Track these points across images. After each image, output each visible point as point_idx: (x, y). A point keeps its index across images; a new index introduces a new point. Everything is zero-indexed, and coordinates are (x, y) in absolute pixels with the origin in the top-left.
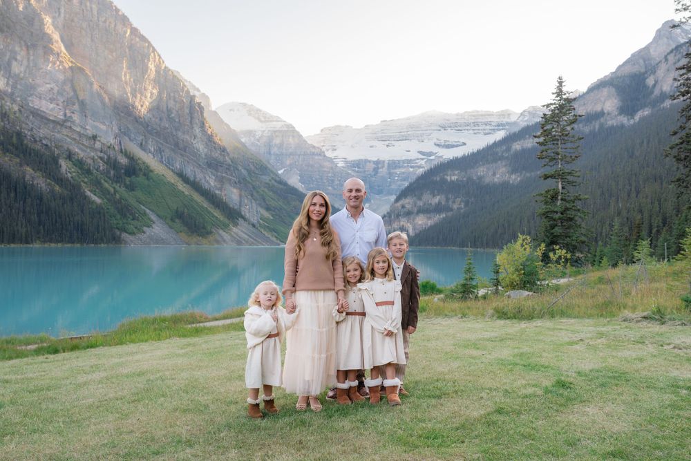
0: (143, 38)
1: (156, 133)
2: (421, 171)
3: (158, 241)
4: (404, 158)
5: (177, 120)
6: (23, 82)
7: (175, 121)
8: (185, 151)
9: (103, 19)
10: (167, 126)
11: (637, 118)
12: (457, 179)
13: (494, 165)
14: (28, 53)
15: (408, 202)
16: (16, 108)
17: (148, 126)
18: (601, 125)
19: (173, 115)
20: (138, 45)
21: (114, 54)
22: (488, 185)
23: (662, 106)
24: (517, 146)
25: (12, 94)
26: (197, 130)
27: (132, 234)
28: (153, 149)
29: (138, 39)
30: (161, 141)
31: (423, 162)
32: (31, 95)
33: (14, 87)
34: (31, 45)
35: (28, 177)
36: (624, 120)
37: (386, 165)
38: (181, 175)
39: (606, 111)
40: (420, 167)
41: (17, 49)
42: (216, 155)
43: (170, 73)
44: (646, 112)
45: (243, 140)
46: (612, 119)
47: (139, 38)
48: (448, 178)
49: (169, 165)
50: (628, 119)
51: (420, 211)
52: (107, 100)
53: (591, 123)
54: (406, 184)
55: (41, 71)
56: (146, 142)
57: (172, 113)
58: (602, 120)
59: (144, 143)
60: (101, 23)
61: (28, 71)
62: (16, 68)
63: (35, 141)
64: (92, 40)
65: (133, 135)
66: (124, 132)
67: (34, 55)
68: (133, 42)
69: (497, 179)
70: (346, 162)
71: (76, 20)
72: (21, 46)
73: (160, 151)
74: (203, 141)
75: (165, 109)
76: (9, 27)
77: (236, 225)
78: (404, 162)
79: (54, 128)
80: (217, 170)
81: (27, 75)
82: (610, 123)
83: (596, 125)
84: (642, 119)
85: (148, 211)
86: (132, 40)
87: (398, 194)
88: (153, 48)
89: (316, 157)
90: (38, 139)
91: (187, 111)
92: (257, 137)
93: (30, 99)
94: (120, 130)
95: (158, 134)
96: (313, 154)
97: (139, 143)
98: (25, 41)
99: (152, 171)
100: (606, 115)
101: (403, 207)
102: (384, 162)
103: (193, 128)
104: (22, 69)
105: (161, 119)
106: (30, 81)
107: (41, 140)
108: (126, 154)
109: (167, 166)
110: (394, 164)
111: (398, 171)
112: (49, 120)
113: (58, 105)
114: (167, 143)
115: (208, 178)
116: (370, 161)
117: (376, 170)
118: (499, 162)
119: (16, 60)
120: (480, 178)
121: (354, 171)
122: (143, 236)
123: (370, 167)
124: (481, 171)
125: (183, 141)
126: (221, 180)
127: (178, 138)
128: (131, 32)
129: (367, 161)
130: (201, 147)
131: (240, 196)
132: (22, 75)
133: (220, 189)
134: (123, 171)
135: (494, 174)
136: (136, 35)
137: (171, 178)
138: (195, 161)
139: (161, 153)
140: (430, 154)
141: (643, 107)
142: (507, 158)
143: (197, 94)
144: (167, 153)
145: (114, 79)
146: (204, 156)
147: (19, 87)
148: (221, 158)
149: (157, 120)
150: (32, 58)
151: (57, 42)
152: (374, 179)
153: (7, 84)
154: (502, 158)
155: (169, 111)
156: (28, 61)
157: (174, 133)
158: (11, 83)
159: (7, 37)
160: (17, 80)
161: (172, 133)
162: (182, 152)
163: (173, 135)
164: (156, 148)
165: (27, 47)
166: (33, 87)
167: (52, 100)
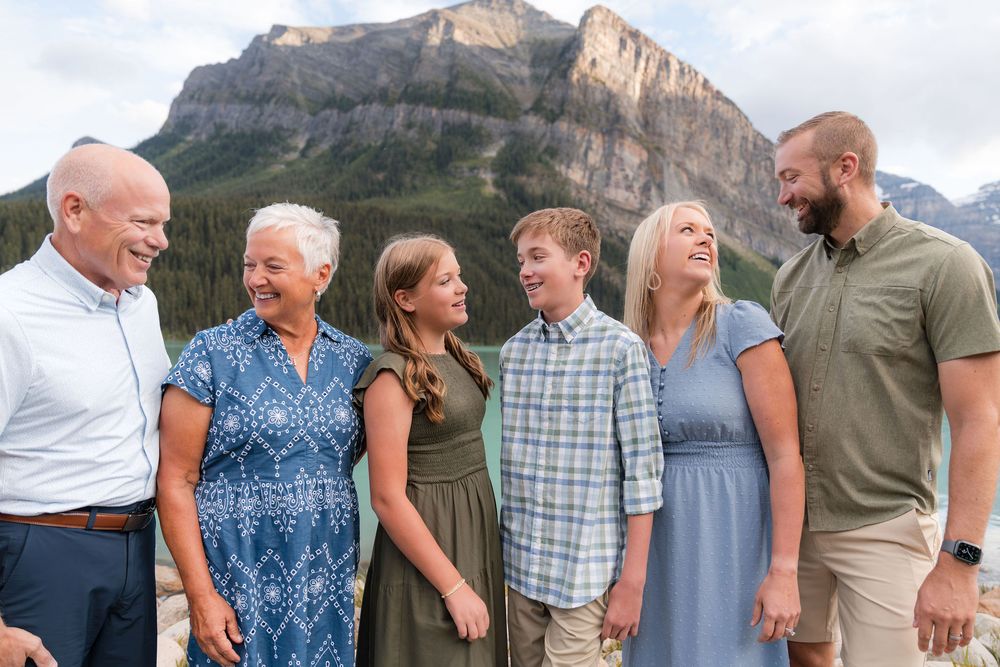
0: (728, 102)
6: (599, 172)
7: (766, 196)
8: (781, 232)
10: (757, 202)
14: (604, 142)
16: (592, 201)
17: (733, 205)
19: (764, 189)
20: (720, 110)
21: (693, 125)
25: (589, 186)
28: (740, 233)
29: (720, 103)
30: (750, 222)
32: (607, 185)
33: (591, 179)
34: (607, 130)
35: (603, 274)
38: (776, 262)
41: (593, 137)
43: (759, 137)
47: (723, 101)
49: (759, 250)
52: (685, 180)
55: (616, 157)
56: (732, 225)
59: (729, 226)
61: (603, 159)
62: (594, 158)
63: (611, 235)
64: (669, 114)
67: (609, 141)
68: (716, 107)
71: (651, 94)
72: (597, 135)
73: (749, 234)
75: (754, 182)
76: (585, 116)
79: (630, 219)
81: (603, 164)
86: (713, 105)
88: (738, 109)
89: (972, 227)
90: (613, 232)
93: (606, 190)
95: (745, 214)
96: (967, 223)
97: (724, 226)
98: (600, 128)
99: (739, 259)
104: (598, 158)
105: (750, 196)
106: (605, 170)
107: (617, 234)
109: (756, 251)
112: (623, 210)
113: (633, 192)
114: (756, 223)
119: (592, 149)
125: (778, 219)
127: (771, 216)
128: (714, 97)
136: (718, 99)
137: (763, 266)
138: (793, 243)
139: (750, 237)
145: (692, 155)
147: (595, 178)
149: (745, 198)
150: (607, 144)
151: (632, 122)
153: (584, 177)
155: (760, 184)
156: (604, 149)
157: (767, 210)
158: (587, 175)
159: (583, 127)
160: (592, 171)
161: (763, 210)
162: (777, 234)
163: (765, 213)
164: (744, 231)
165: (603, 134)
166: (608, 177)
167: (629, 188)
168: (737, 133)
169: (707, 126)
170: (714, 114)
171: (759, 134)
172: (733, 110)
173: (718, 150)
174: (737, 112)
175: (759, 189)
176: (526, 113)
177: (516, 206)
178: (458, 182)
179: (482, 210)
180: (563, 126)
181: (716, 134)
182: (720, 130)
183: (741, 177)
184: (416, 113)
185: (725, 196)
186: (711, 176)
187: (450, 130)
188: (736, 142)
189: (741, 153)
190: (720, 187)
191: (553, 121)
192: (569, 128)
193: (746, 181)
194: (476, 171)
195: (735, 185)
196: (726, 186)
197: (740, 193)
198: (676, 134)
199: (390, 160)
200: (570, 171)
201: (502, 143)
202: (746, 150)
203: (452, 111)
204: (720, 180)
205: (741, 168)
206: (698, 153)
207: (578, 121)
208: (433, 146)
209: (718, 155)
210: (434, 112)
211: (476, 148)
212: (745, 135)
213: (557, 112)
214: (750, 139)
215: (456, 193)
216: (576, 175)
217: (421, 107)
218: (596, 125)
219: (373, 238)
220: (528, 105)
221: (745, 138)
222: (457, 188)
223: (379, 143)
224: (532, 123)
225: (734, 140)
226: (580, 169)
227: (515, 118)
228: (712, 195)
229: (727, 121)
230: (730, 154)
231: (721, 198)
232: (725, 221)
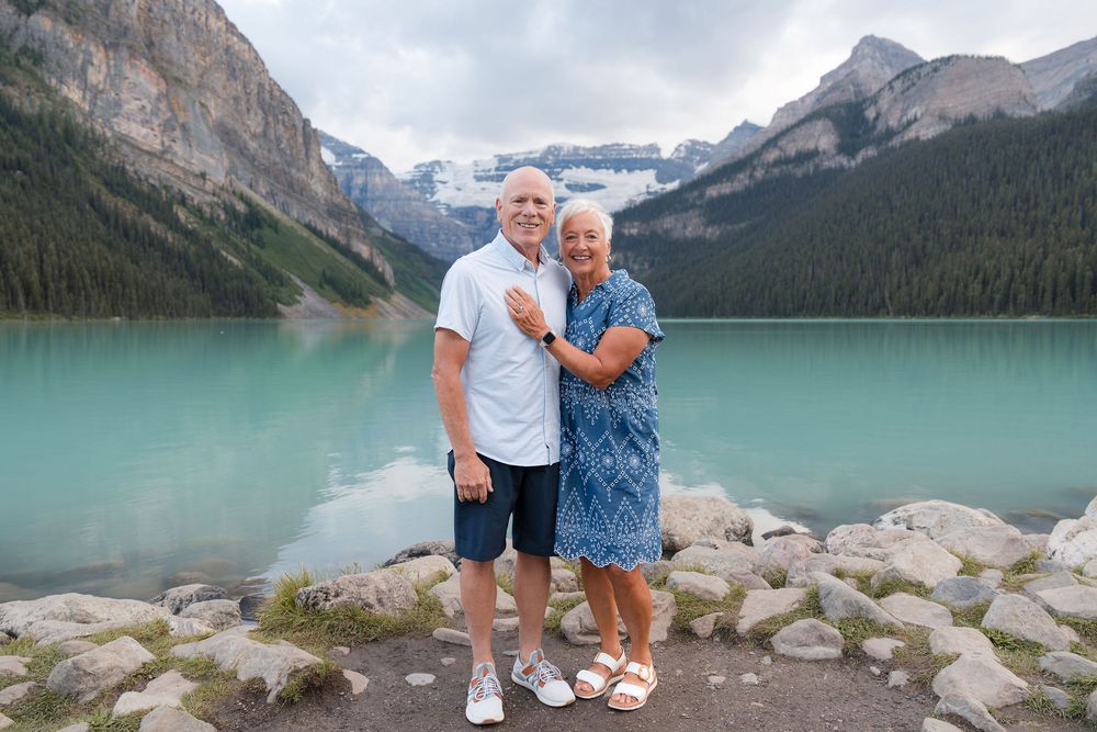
1: (265, 170)
5: (288, 152)
6: (104, 96)
7: (286, 155)
8: (302, 195)
9: (191, 9)
10: (277, 159)
11: (859, 158)
12: (639, 234)
13: (684, 215)
14: (107, 57)
17: (254, 160)
18: (817, 167)
19: (283, 146)
20: (237, 47)
21: (207, 59)
22: (677, 240)
23: (890, 144)
24: (712, 192)
25: (91, 113)
26: (314, 166)
28: (264, 191)
29: (235, 39)
30: (273, 181)
32: (116, 115)
33: (93, 103)
34: (110, 43)
36: (843, 160)
39: (820, 150)
41: (92, 49)
42: (339, 200)
43: (276, 87)
44: (871, 152)
46: (829, 159)
47: (238, 37)
48: (626, 232)
50: (849, 161)
53: (802, 163)
55: (127, 81)
56: (257, 181)
57: (281, 142)
58: (817, 160)
59: (254, 183)
60: (188, 15)
61: (108, 80)
62: (96, 77)
64: (179, 39)
65: (240, 173)
67: (115, 59)
68: (230, 43)
69: (689, 232)
71: (155, 9)
72: (97, 46)
73: (273, 194)
74: (321, 181)
75: (273, 137)
76: (78, 17)
79: (150, 162)
80: (340, 220)
81: (108, 87)
82: (827, 164)
83: (810, 167)
84: (866, 161)
86: (228, 40)
88: (256, 52)
91: (300, 140)
93: (115, 120)
95: (267, 171)
97: (249, 182)
98: (101, 38)
100: (821, 155)
103: (308, 163)
104: (101, 78)
105: (269, 151)
106: (113, 95)
112: (139, 149)
113: (152, 129)
114: (278, 182)
118: (691, 212)
119: (92, 64)
120: (667, 231)
124: (668, 222)
125: (298, 181)
127: (292, 177)
130: (318, 188)
131: (370, 251)
132: (101, 87)
133: (347, 241)
135: (685, 227)
136: (232, 33)
138: (314, 209)
139: (274, 197)
141: (865, 144)
142: (701, 206)
145: (209, 95)
146: (323, 202)
147: (99, 103)
148: (345, 205)
149: (265, 152)
150: (112, 63)
153: (84, 98)
154: (693, 207)
155: (278, 139)
156: (108, 66)
157: (287, 170)
158: (88, 97)
159: (77, 32)
160: (96, 93)
161: (283, 170)
162: (298, 196)
163: (285, 173)
164: (268, 190)
165: (106, 47)
166: (118, 104)
167: (145, 123)
168: (255, 79)
169: (223, 63)
170: (227, 49)
171: (275, 84)
172: (250, 51)
173: (234, 93)
174: (253, 54)
175: (278, 145)
181: (233, 75)
182: (237, 73)
183: (259, 130)
185: (246, 148)
186: (230, 123)
188: (254, 88)
189: (259, 103)
190: (241, 137)
192: (54, 27)
193: (265, 134)
195: (254, 136)
196: (246, 137)
197: (260, 146)
198: (188, 65)
202: (263, 100)
204: (240, 130)
205: (260, 118)
206: (214, 91)
207: (69, 22)
209: (236, 99)
212: (262, 82)
214: (267, 87)
216: (73, 93)
218: (95, 33)
221: (261, 85)
225: (252, 86)
226: (78, 87)
228: (233, 145)
229: (244, 62)
230: (248, 100)
231: (242, 151)
232: (249, 177)
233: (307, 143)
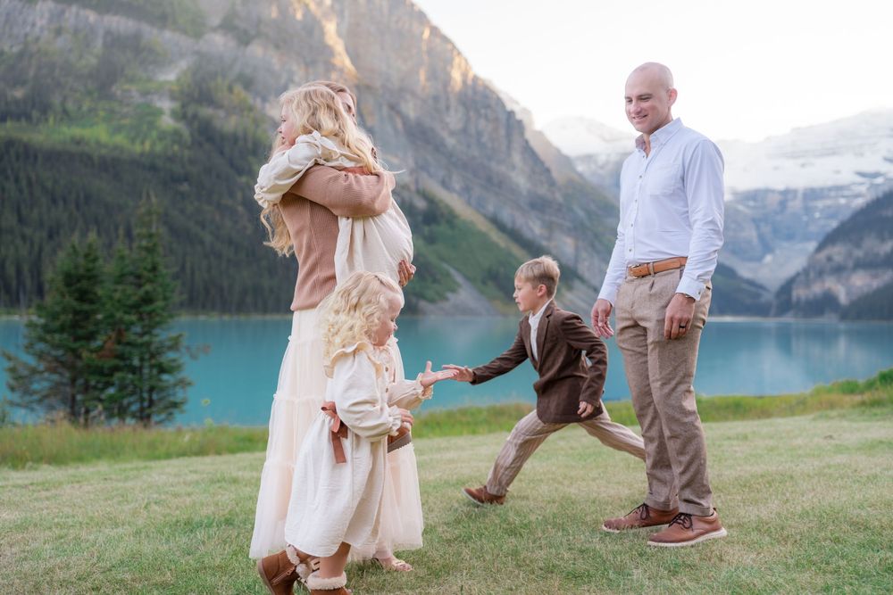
0: (445, 39)
1: (462, 165)
2: (859, 202)
3: (465, 310)
4: (830, 183)
5: (489, 145)
7: (487, 148)
8: (500, 188)
9: (395, 19)
10: (477, 154)
15: (838, 252)
17: (451, 156)
19: (484, 140)
21: (409, 63)
26: (517, 158)
27: (432, 301)
28: (457, 186)
30: (469, 176)
31: (863, 189)
37: (800, 195)
38: (496, 222)
40: (858, 196)
41: (295, 68)
42: (543, 191)
43: (480, 82)
45: (580, 168)
47: (440, 38)
49: (479, 206)
51: (860, 265)
52: (400, 125)
54: (834, 224)
56: (451, 178)
57: (483, 136)
59: (446, 179)
66: (421, 167)
70: (735, 193)
73: (468, 189)
74: (524, 172)
75: (473, 131)
77: (570, 288)
78: (830, 189)
80: (543, 212)
85: (452, 271)
87: (821, 238)
91: (502, 132)
92: (600, 163)
94: (416, 163)
95: (464, 166)
97: (441, 179)
98: (303, 57)
99: (457, 217)
101: (829, 259)
102: (795, 192)
103: (509, 155)
105: (469, 146)
108: (425, 195)
109: (476, 208)
110: (812, 194)
111: (820, 204)
115: (531, 224)
116: (773, 191)
117: (783, 204)
121: (748, 207)
122: (446, 305)
123: (775, 199)
125: (498, 174)
126: (550, 227)
127: (490, 171)
128: (431, 33)
129: (768, 191)
130: (520, 180)
131: (577, 249)
133: (549, 239)
134: (420, 218)
137: (482, 225)
138: (513, 201)
139: (468, 192)
140: (876, 175)
143: (516, 108)
144: (477, 191)
145: (409, 97)
148: (549, 196)
149: (464, 147)
151: (340, 54)
152: (779, 218)
155: (479, 134)
157: (486, 164)
161: (483, 164)
162: (496, 189)
163: (484, 167)
164: (463, 185)
165: (307, 65)
170: (430, 52)
175: (479, 140)
176: (214, 30)
177: (200, 145)
178: (125, 110)
179: (159, 148)
180: (256, 50)
183: (460, 125)
184: (67, 15)
185: (443, 145)
186: (427, 121)
187: (115, 41)
188: (455, 86)
189: (461, 100)
190: (438, 134)
191: (247, 43)
192: (265, 53)
193: (465, 131)
194: (149, 97)
195: (452, 134)
196: (445, 134)
197: (459, 142)
199: (32, 73)
200: (268, 106)
201: (183, 64)
203: (116, 19)
204: (438, 128)
205: (460, 115)
207: (277, 47)
208: (94, 61)
209: (437, 98)
210: (92, 17)
211: (151, 67)
212: (465, 79)
213: (253, 32)
214: (471, 82)
215: (124, 122)
217: (74, 9)
218: (298, 54)
219: (17, 180)
220: (216, 21)
221: (464, 82)
222: (124, 116)
223: (15, 50)
224: (218, 43)
225: (453, 84)
227: (198, 35)
228: (429, 143)
230: (449, 97)
231: (439, 147)
232: (442, 173)
233: (509, 135)
